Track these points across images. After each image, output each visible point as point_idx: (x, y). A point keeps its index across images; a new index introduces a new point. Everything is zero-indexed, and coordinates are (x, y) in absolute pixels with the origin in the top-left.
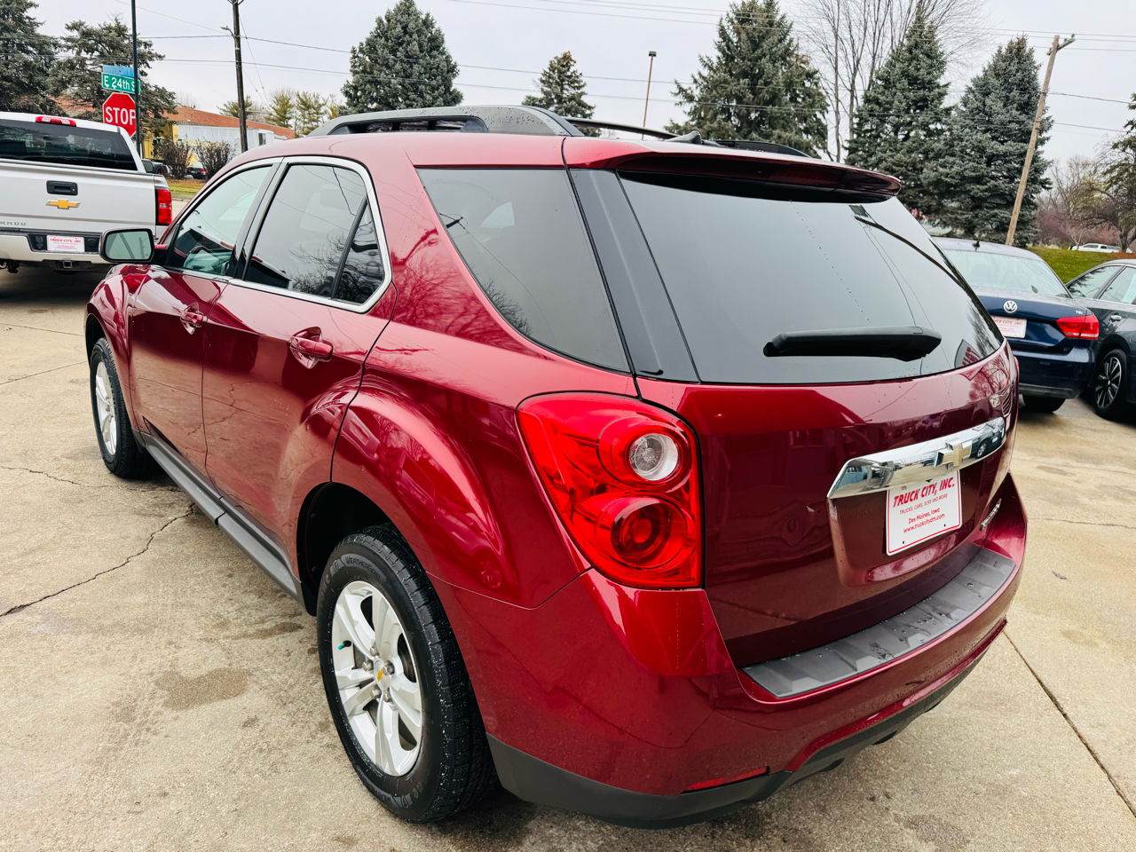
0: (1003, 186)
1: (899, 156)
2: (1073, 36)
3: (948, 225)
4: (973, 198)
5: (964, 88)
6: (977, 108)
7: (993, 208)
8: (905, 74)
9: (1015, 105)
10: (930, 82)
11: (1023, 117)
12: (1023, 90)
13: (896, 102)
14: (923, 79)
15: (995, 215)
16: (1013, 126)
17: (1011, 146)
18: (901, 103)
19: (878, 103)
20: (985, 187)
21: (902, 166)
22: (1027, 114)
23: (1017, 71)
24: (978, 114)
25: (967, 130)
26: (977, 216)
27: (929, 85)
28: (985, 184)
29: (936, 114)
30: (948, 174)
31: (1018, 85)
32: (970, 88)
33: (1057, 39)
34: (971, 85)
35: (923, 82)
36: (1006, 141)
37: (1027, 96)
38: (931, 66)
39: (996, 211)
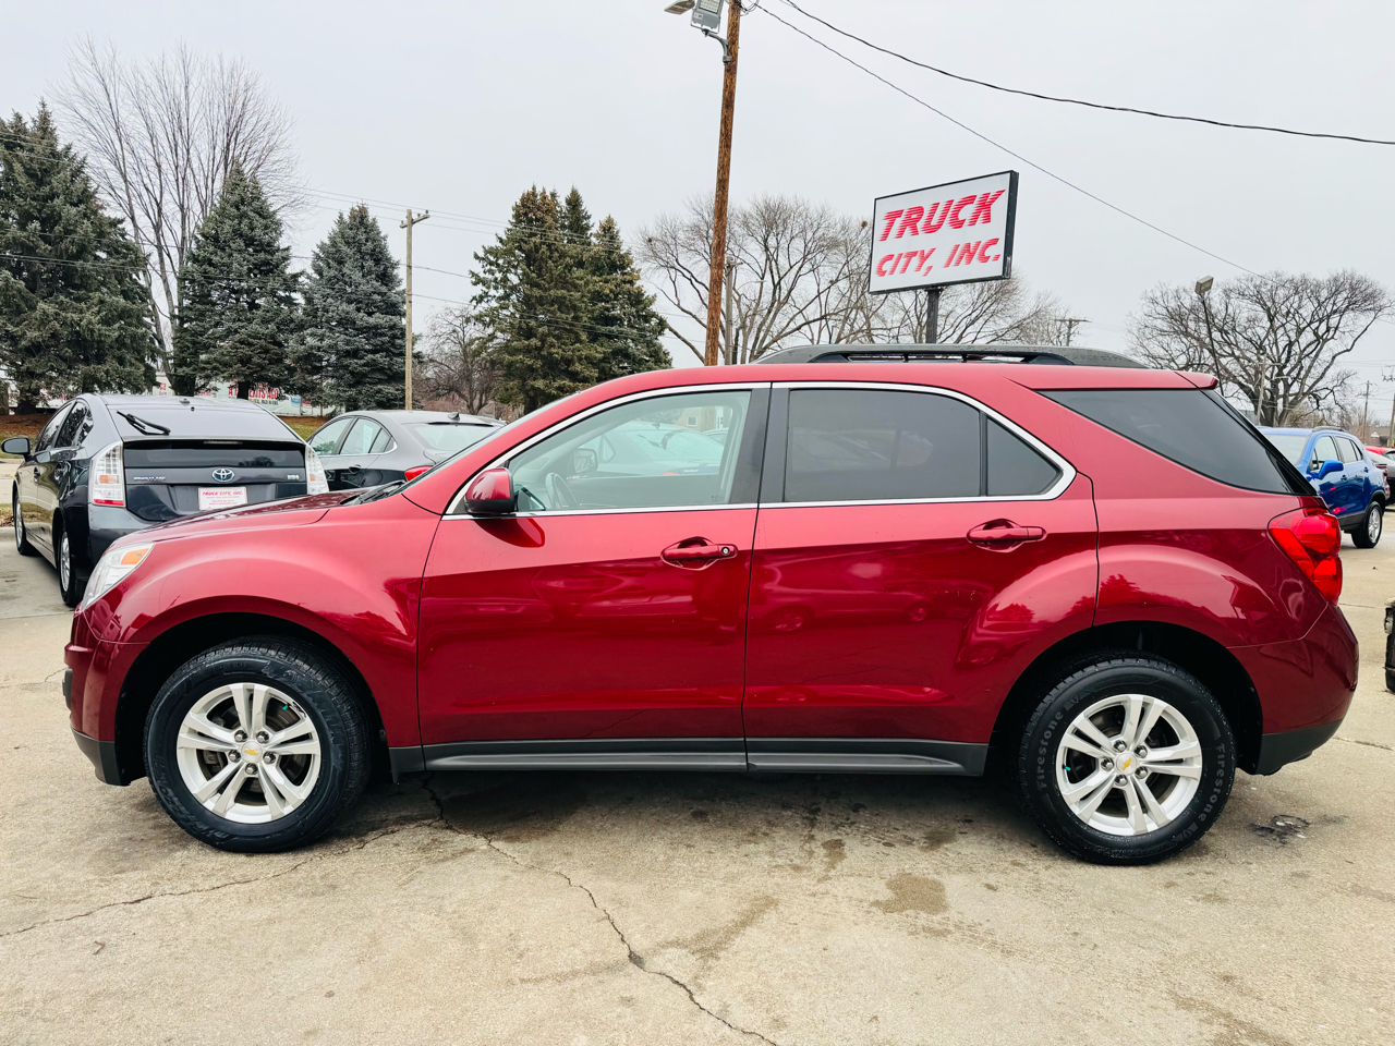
0: (381, 360)
1: (255, 327)
2: (427, 212)
3: (331, 404)
4: (352, 373)
5: (311, 255)
6: (335, 277)
7: (376, 384)
8: (237, 233)
9: (373, 276)
10: (269, 244)
11: (384, 289)
12: (377, 262)
13: (235, 265)
14: (260, 241)
15: (379, 391)
16: (376, 297)
17: (378, 319)
18: (242, 266)
19: (211, 264)
20: (362, 362)
21: (260, 339)
22: (386, 285)
23: (367, 241)
24: (337, 283)
25: (330, 300)
26: (360, 393)
27: (268, 248)
28: (362, 358)
29: (285, 280)
30: (319, 348)
31: (371, 255)
32: (318, 255)
33: (410, 213)
34: (317, 251)
35: (261, 244)
36: (374, 313)
37: (382, 267)
38: (266, 227)
39: (379, 386)
